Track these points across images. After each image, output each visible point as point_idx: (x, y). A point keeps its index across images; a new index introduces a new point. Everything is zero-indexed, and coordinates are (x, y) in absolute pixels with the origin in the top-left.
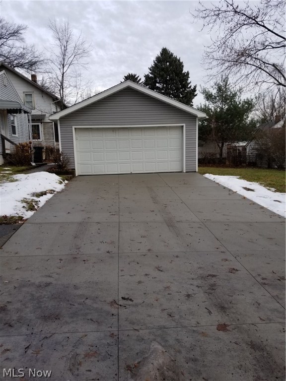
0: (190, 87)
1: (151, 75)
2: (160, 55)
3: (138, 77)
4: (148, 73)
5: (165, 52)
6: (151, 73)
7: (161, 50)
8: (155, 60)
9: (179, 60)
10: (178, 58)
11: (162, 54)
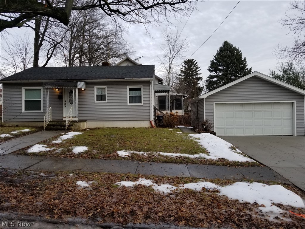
0: (247, 69)
1: (215, 61)
2: (222, 46)
3: (195, 61)
4: (213, 59)
5: (226, 44)
6: (215, 59)
7: (223, 43)
8: (218, 50)
9: (238, 50)
10: (237, 48)
11: (224, 45)
